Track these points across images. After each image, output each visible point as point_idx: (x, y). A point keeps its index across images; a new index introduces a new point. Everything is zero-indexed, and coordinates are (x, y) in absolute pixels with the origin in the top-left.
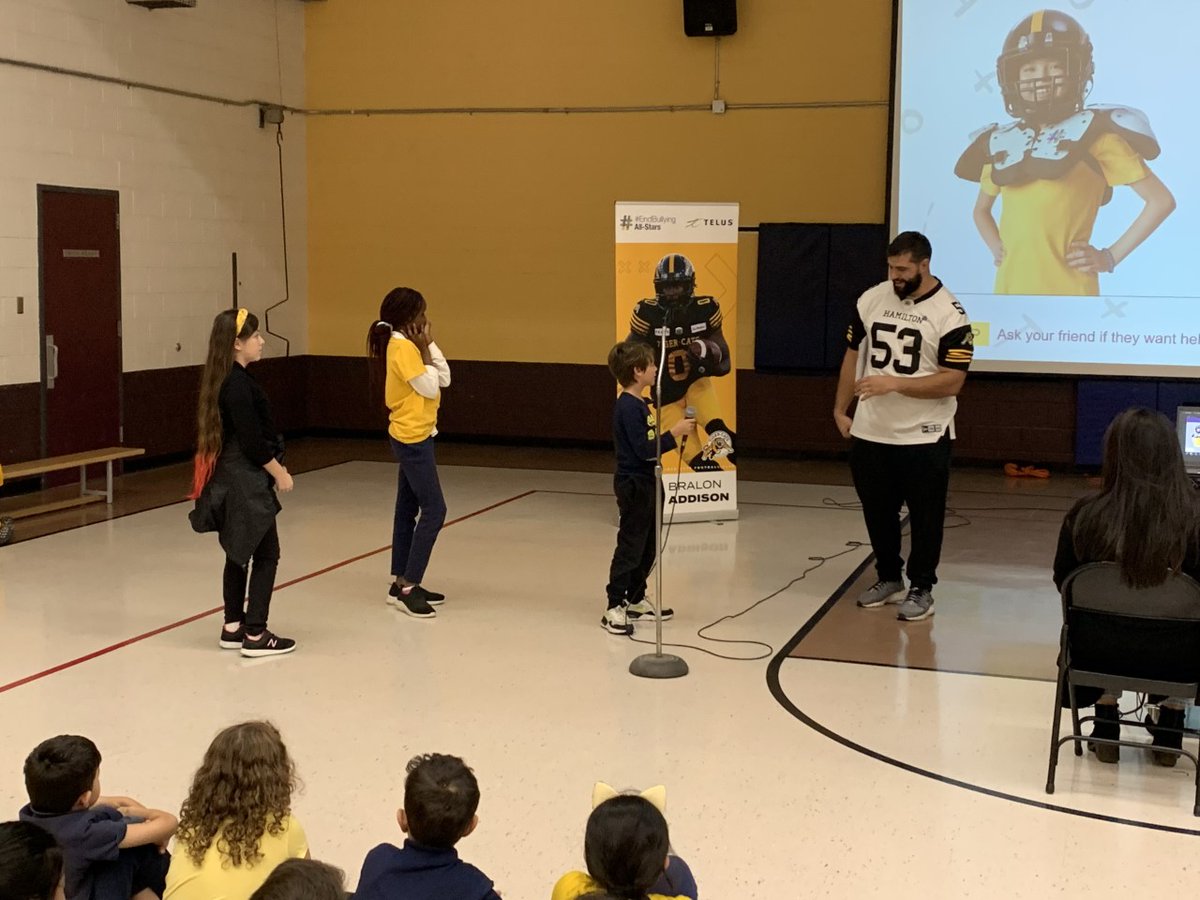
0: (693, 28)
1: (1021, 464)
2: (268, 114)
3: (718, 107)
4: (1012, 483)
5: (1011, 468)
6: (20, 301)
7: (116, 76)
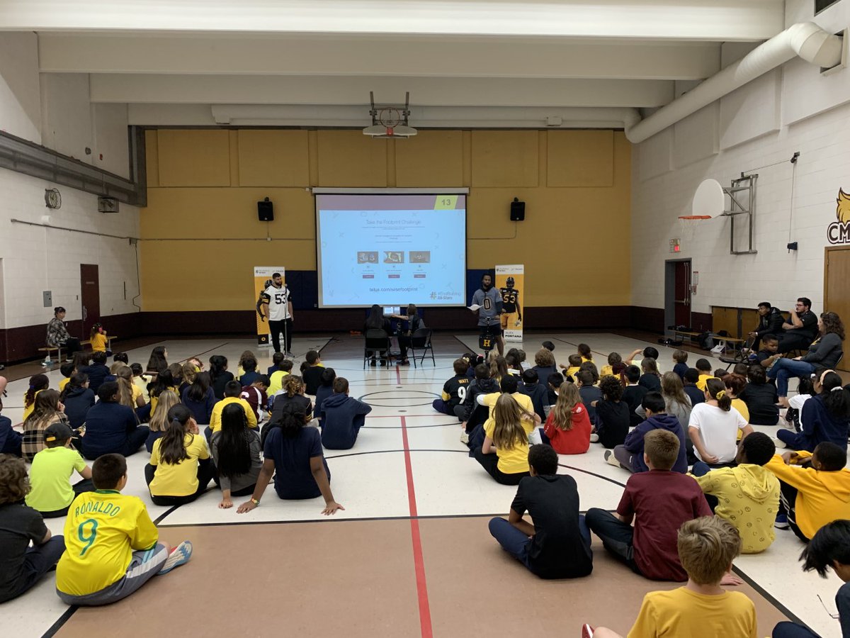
0: (261, 218)
1: (354, 331)
2: (132, 241)
3: (269, 239)
4: (352, 335)
5: (351, 332)
6: (77, 296)
7: (97, 232)
